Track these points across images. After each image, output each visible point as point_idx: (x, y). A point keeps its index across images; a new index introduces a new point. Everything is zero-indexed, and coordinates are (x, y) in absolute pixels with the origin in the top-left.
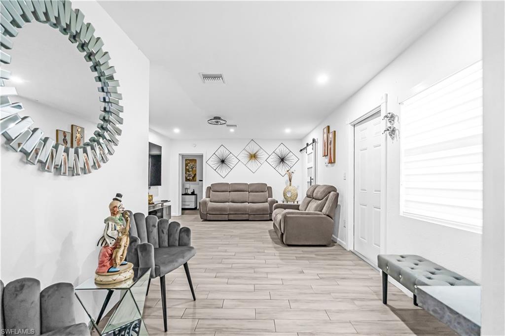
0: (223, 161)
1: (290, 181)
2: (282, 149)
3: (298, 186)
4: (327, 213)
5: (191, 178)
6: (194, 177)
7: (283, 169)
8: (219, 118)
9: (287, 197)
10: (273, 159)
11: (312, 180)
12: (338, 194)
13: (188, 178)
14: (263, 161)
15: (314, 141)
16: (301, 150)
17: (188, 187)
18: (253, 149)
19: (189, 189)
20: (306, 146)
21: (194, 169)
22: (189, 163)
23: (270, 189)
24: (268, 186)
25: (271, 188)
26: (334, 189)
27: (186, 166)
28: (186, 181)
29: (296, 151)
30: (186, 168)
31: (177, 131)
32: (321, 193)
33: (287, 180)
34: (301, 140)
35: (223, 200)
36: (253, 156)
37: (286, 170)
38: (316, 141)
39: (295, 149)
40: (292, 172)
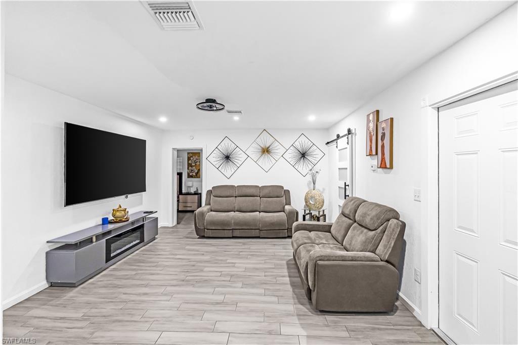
0: (227, 157)
1: (314, 184)
2: (303, 142)
3: (324, 189)
4: (386, 257)
5: (194, 174)
6: (198, 173)
7: (304, 167)
8: (214, 101)
9: (310, 204)
10: (291, 155)
11: (347, 187)
12: (404, 225)
13: (191, 174)
14: (278, 157)
15: (349, 131)
16: (328, 143)
17: (191, 185)
18: (266, 141)
19: (192, 187)
20: (336, 138)
21: (198, 163)
22: (192, 157)
23: (287, 193)
24: (285, 189)
25: (288, 191)
26: (396, 215)
27: (188, 161)
28: (188, 177)
29: (321, 144)
30: (188, 163)
31: (163, 119)
32: (371, 219)
33: (310, 182)
34: (327, 129)
35: (226, 208)
36: (266, 151)
37: (308, 169)
38: (353, 132)
39: (320, 141)
40: (317, 172)
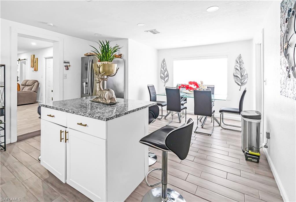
4: (34, 91)
12: (39, 83)
26: (37, 81)
32: (30, 84)
38: (26, 59)
